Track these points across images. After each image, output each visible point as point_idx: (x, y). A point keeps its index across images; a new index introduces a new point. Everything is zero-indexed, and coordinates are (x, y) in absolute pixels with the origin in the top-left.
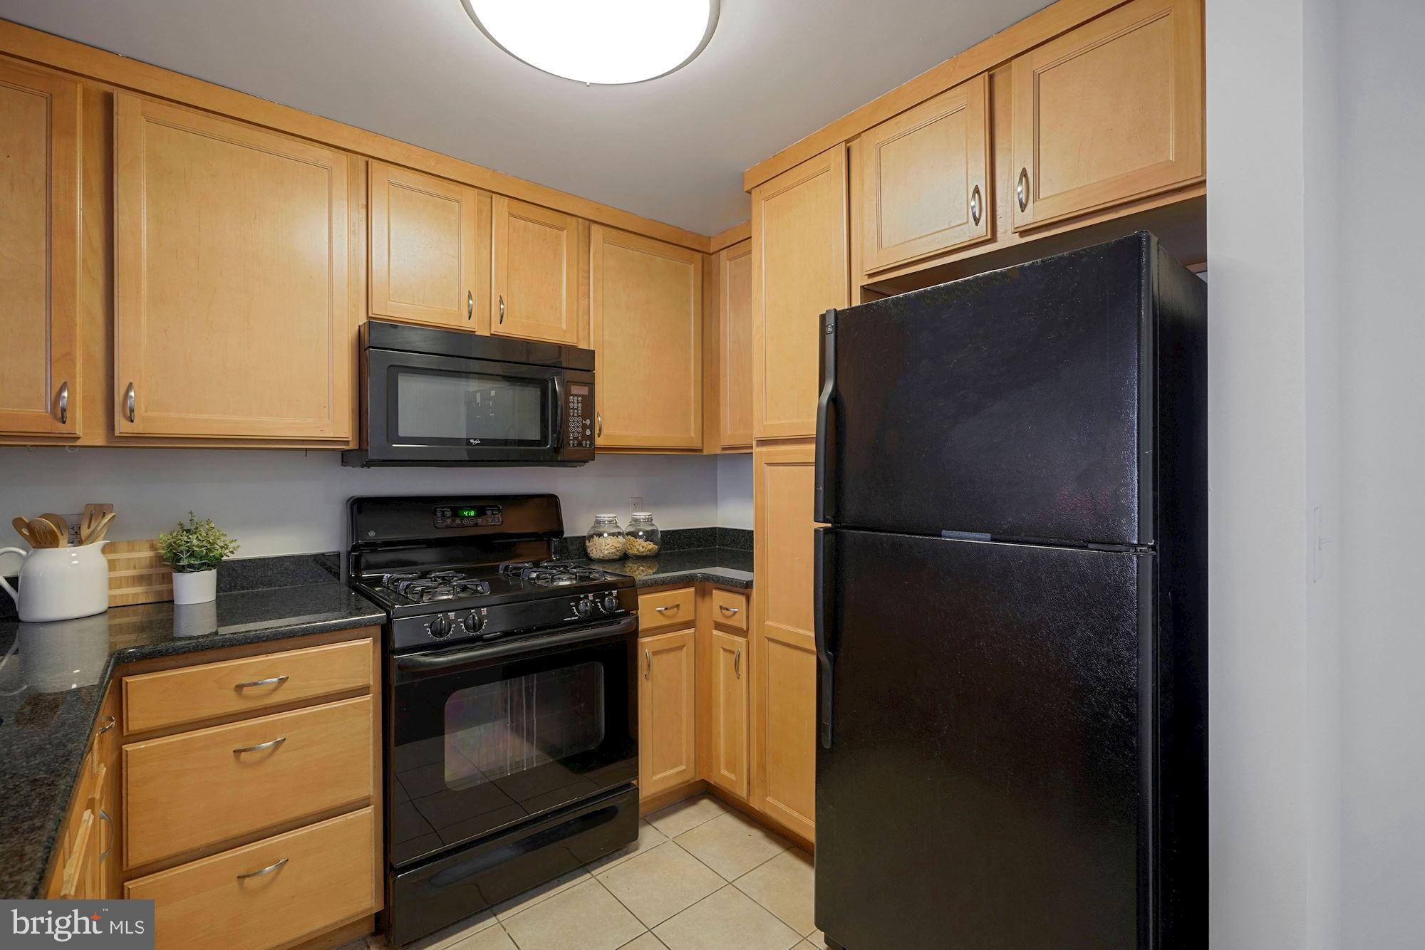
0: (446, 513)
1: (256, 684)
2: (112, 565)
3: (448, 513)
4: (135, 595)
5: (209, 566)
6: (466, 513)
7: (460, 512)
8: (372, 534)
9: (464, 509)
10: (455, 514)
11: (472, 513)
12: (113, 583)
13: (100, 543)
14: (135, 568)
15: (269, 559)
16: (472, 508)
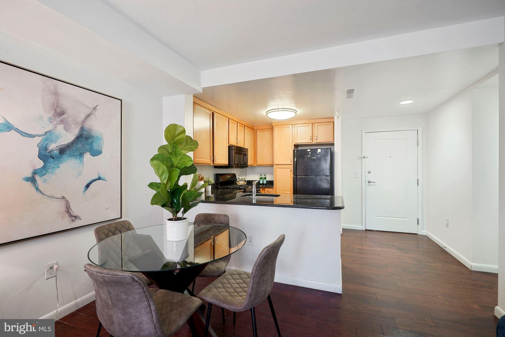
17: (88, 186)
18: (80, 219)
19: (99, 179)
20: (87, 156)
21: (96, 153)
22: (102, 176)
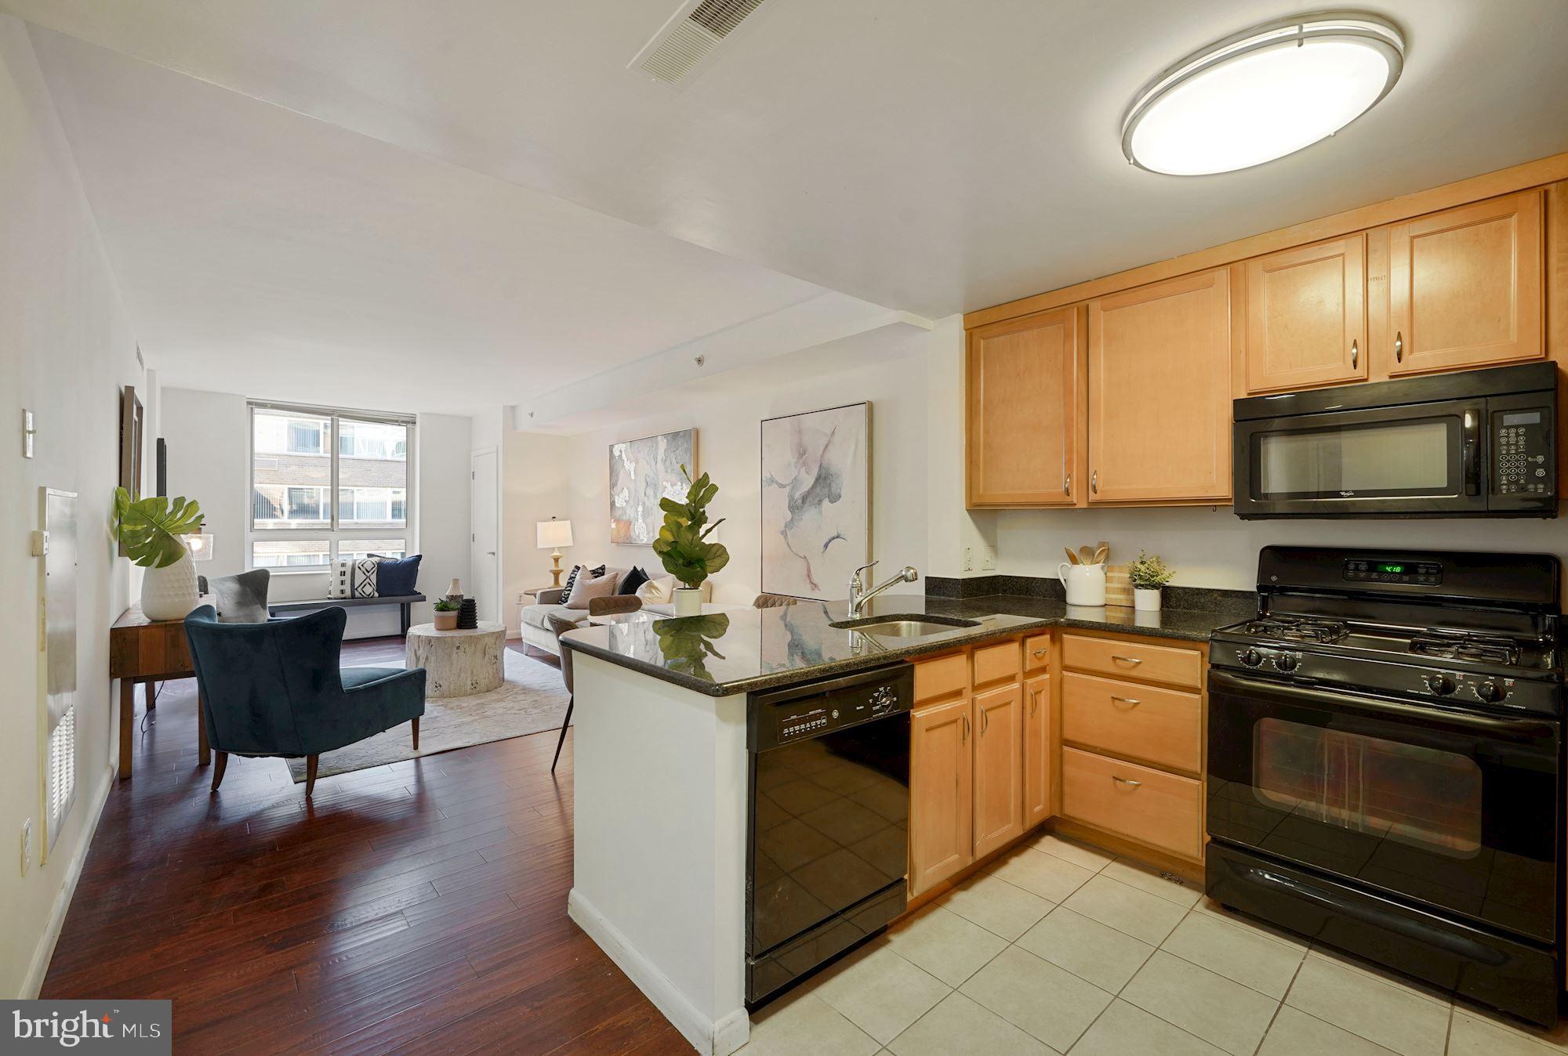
0: (1360, 566)
1: (1124, 659)
2: (1108, 580)
3: (1363, 567)
4: (1121, 600)
5: (1154, 586)
6: (1389, 569)
7: (1381, 568)
8: (1274, 578)
9: (1386, 564)
10: (1372, 567)
11: (1398, 569)
12: (1107, 590)
13: (1101, 564)
14: (1122, 583)
15: (1202, 589)
16: (1398, 564)
17: (826, 546)
18: (819, 590)
19: (838, 537)
20: (826, 502)
21: (834, 498)
22: (842, 534)
